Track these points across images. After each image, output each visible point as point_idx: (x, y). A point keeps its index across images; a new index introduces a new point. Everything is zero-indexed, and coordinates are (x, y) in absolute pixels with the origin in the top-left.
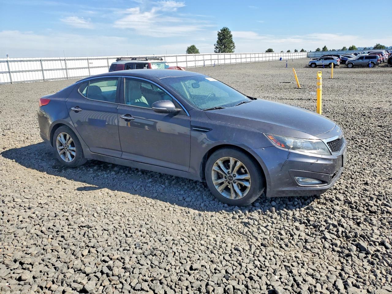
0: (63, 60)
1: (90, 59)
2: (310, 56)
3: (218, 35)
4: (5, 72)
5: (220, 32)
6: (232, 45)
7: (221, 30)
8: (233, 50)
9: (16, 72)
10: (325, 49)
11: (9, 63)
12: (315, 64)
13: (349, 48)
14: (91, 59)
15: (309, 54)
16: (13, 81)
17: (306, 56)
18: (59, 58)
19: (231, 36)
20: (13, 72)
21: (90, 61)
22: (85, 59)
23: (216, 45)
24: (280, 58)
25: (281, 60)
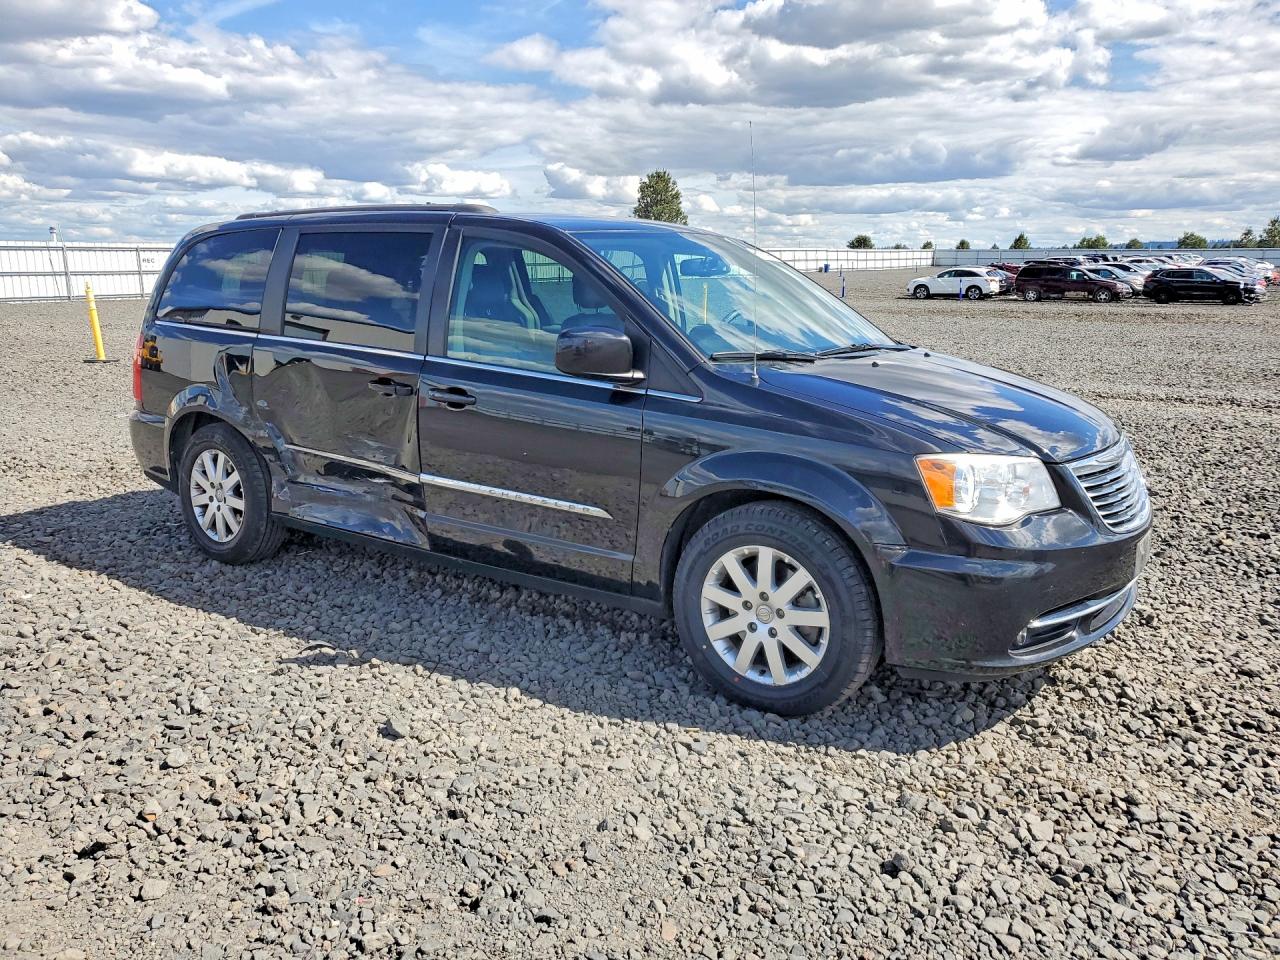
0: (56, 249)
1: (144, 250)
2: (942, 262)
3: (641, 190)
5: (646, 180)
7: (651, 177)
10: (1020, 243)
14: (150, 250)
15: (937, 256)
17: (930, 262)
18: (44, 244)
19: (677, 196)
21: (143, 255)
22: (130, 250)
24: (822, 265)
25: (826, 271)
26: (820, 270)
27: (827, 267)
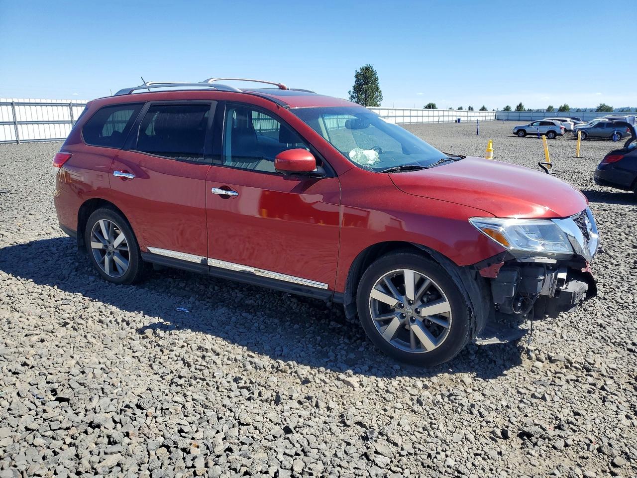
2: (500, 118)
3: (356, 76)
4: (9, 123)
5: (360, 71)
6: (377, 94)
7: (362, 69)
8: (379, 103)
9: (27, 123)
10: (520, 107)
11: (16, 107)
12: (524, 131)
13: (560, 109)
15: (498, 114)
16: (21, 138)
17: (494, 117)
19: (376, 80)
20: (21, 123)
23: (352, 93)
24: (455, 119)
25: (459, 122)
26: (456, 121)
27: (459, 120)
